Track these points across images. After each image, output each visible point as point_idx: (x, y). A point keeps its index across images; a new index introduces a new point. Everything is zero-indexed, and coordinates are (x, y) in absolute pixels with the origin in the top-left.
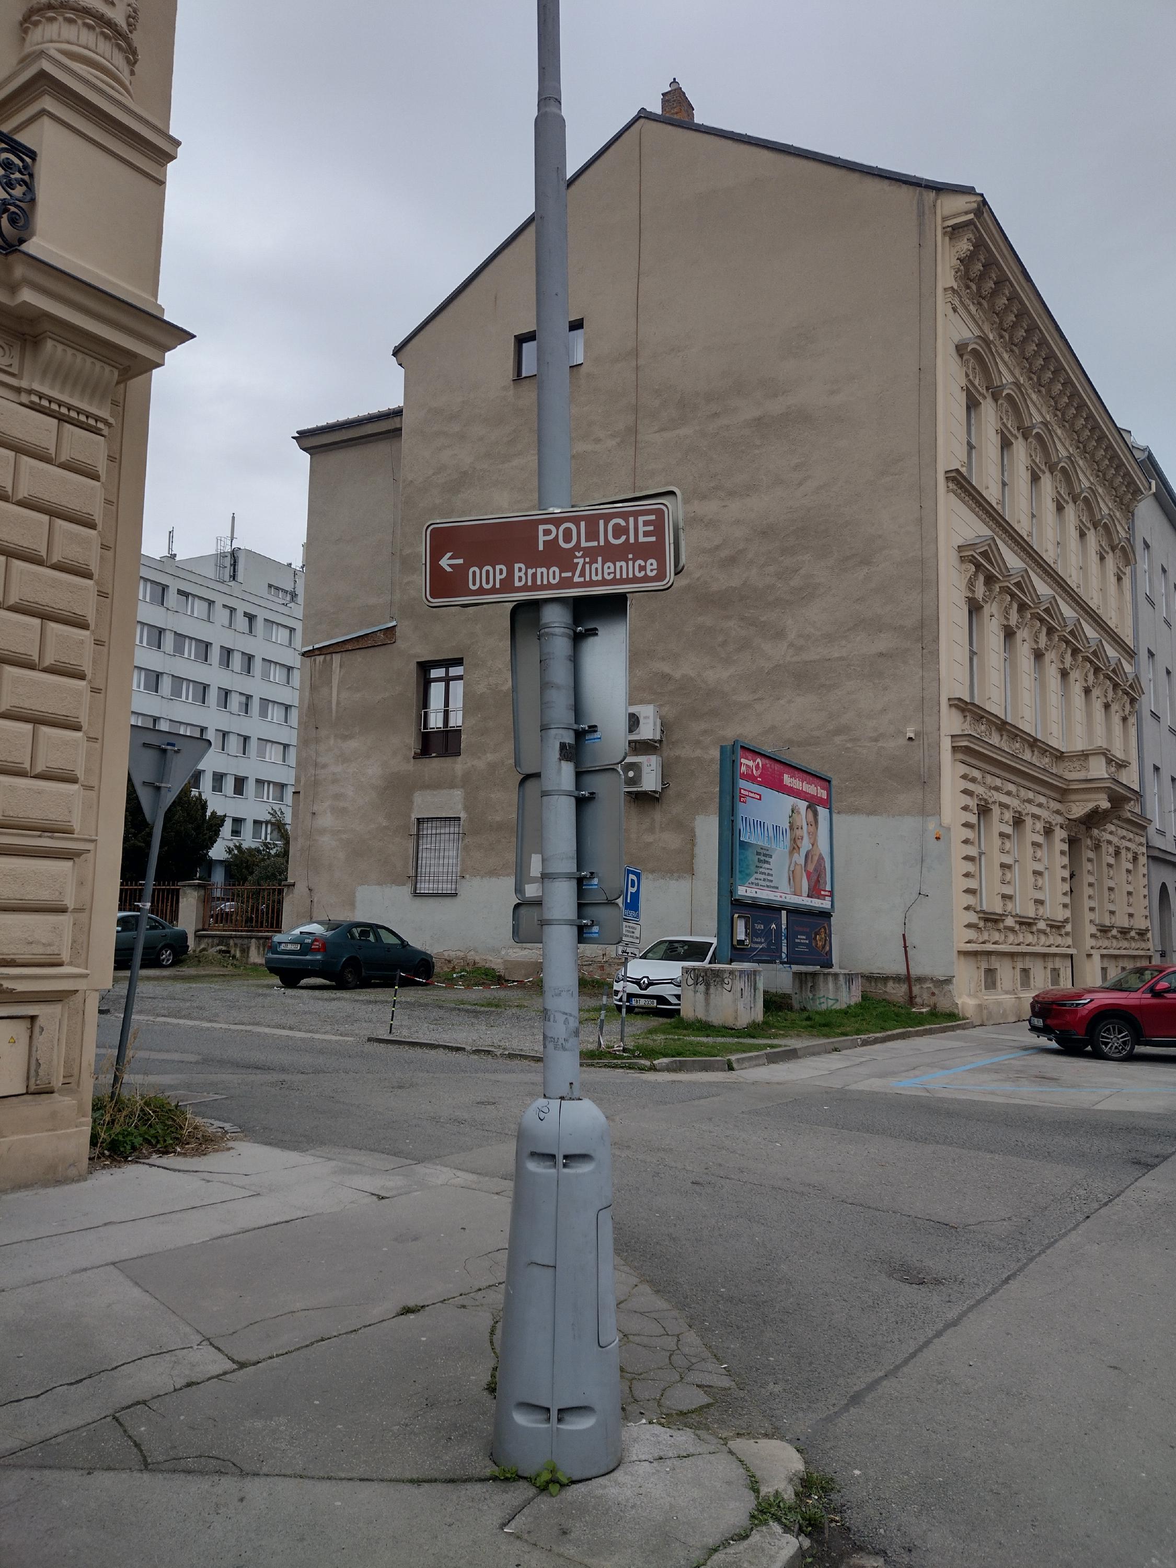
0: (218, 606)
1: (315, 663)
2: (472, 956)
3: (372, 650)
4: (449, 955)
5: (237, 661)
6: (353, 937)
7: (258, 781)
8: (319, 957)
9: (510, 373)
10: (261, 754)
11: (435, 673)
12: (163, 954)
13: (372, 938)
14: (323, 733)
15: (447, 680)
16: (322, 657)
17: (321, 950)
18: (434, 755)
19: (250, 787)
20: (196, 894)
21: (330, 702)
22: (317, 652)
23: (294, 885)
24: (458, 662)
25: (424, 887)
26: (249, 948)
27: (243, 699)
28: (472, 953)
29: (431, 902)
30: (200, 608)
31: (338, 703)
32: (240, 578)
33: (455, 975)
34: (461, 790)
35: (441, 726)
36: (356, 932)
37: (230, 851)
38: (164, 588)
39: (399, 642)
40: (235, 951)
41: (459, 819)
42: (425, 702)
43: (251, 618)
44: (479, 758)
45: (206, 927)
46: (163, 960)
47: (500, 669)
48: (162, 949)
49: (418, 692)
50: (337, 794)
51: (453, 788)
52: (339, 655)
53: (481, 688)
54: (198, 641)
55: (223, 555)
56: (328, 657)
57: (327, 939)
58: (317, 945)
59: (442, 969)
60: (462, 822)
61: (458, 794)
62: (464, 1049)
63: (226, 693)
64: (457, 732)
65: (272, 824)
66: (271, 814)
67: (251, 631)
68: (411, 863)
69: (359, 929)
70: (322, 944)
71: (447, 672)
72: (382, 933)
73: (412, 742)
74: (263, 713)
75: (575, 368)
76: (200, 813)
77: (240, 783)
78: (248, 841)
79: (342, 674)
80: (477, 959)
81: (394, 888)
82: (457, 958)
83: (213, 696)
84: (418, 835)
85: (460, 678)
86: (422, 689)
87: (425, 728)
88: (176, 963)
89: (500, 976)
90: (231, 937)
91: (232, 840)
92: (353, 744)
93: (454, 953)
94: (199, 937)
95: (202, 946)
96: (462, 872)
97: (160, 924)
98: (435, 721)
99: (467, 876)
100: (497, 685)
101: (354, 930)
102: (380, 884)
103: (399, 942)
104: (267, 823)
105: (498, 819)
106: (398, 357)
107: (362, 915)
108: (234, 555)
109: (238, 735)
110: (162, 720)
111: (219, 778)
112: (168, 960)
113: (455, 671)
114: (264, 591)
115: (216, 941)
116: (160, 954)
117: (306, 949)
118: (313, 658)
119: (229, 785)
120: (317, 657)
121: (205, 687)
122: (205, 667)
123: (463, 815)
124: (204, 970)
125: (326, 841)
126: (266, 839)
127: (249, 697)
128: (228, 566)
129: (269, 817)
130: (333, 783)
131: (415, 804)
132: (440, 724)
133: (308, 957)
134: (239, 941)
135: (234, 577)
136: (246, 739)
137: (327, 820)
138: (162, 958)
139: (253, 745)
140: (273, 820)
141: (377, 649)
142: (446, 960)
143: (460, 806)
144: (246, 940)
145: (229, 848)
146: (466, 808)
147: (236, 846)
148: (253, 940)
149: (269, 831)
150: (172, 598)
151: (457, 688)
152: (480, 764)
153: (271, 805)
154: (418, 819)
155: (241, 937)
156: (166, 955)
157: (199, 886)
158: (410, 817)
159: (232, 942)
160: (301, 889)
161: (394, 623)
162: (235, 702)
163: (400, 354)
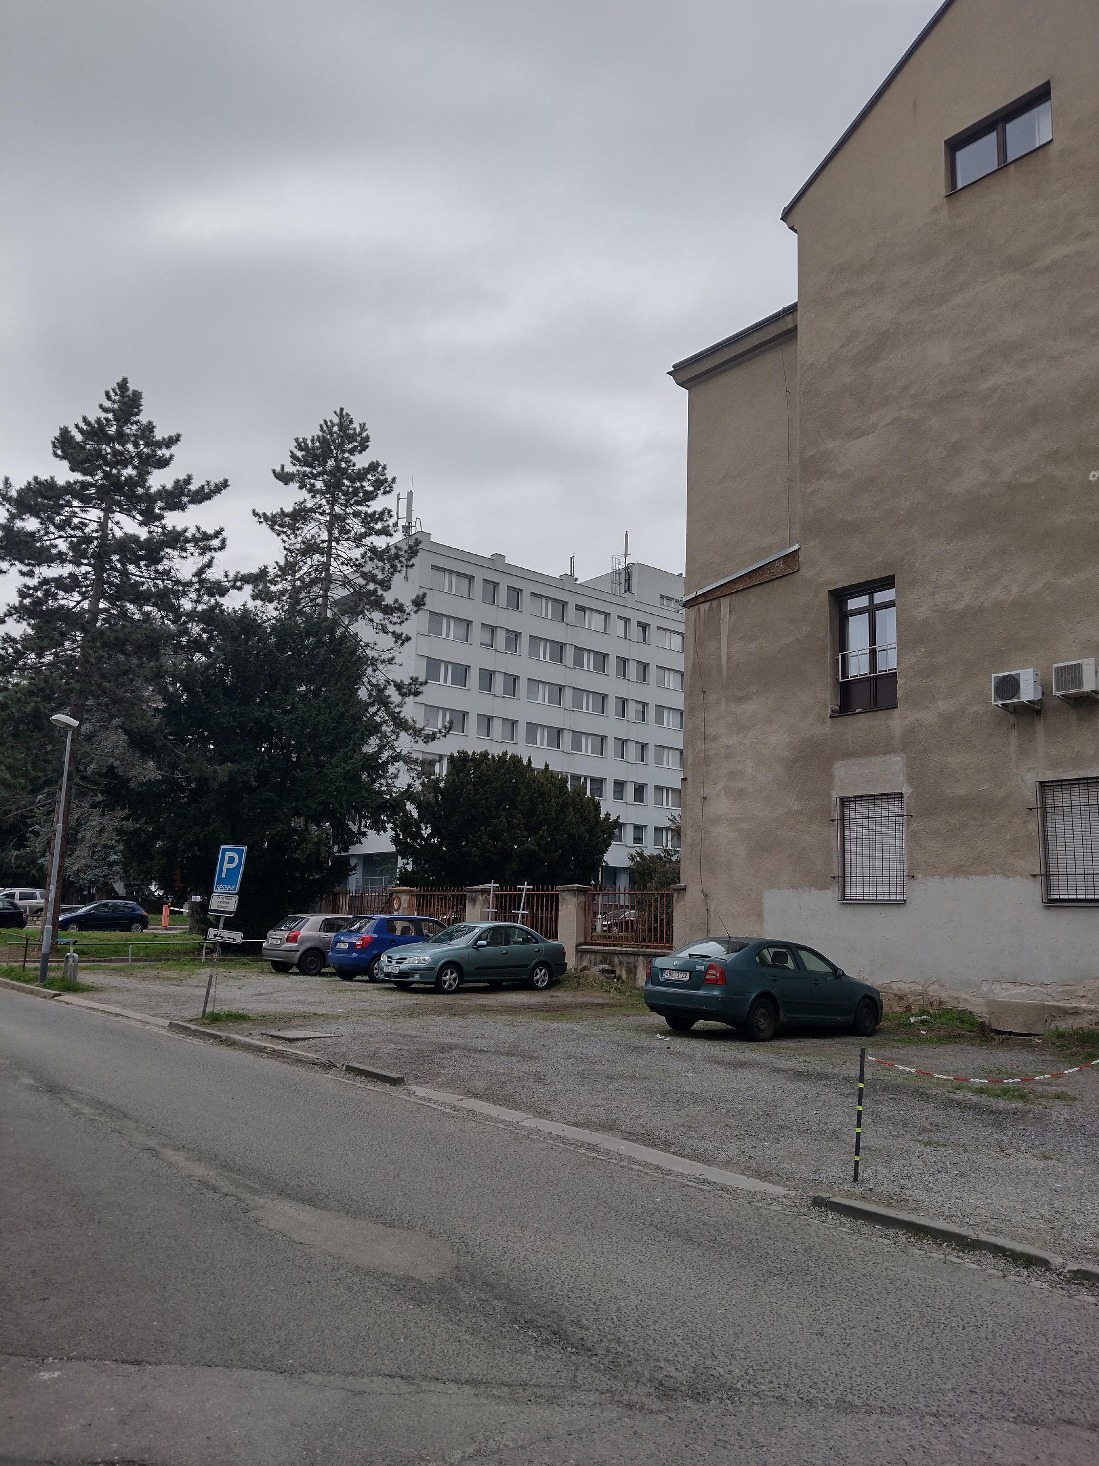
0: (613, 617)
1: (699, 613)
2: (935, 991)
3: (770, 585)
4: (899, 989)
5: (632, 670)
6: (763, 959)
7: (658, 788)
8: (716, 993)
9: (942, 189)
10: (659, 760)
11: (853, 604)
12: (537, 974)
13: (790, 964)
14: (712, 697)
15: (872, 611)
16: (707, 605)
17: (719, 982)
18: (858, 710)
19: (650, 794)
20: (575, 900)
21: (719, 658)
22: (701, 600)
23: (685, 889)
24: (887, 583)
25: (854, 891)
26: (636, 967)
27: (640, 707)
28: (935, 987)
29: (868, 912)
30: (597, 621)
31: (729, 658)
32: (634, 589)
33: (912, 1019)
34: (902, 755)
35: (867, 671)
36: (768, 954)
37: (632, 858)
38: (564, 604)
39: (803, 570)
40: (621, 970)
41: (900, 796)
42: (842, 643)
43: (644, 626)
44: (926, 708)
45: (589, 940)
46: (537, 981)
47: (951, 581)
48: (535, 967)
49: (832, 629)
50: (732, 772)
51: (889, 753)
52: (727, 599)
53: (923, 612)
54: (596, 653)
55: (617, 573)
56: (715, 603)
57: (726, 965)
58: (713, 975)
59: (891, 1008)
60: (905, 800)
61: (897, 761)
62: (1044, 1263)
63: (624, 702)
64: (892, 677)
65: (672, 830)
66: (671, 820)
67: (645, 640)
68: (835, 859)
69: (772, 950)
70: (721, 973)
71: (871, 599)
72: (803, 954)
73: (828, 698)
74: (659, 720)
75: (1040, 152)
76: (593, 814)
77: (640, 790)
78: (650, 849)
79: (732, 622)
80: (944, 995)
81: (815, 893)
82: (914, 993)
83: (611, 705)
84: (843, 819)
85: (891, 604)
86: (837, 626)
87: (845, 675)
88: (553, 984)
89: (983, 1024)
90: (615, 953)
91: (634, 847)
92: (749, 707)
93: (907, 986)
94: (580, 953)
95: (585, 964)
96: (910, 869)
97: (533, 937)
98: (858, 667)
99: (919, 876)
100: (946, 604)
101: (765, 951)
102: (793, 887)
103: (829, 970)
104: (667, 829)
105: (961, 792)
106: (789, 220)
107: (772, 931)
108: (628, 571)
109: (637, 742)
110: (565, 730)
111: (619, 785)
112: (543, 981)
113: (880, 597)
114: (657, 601)
115: (599, 957)
116: (532, 974)
117: (697, 979)
118: (696, 607)
119: (629, 792)
120: (702, 606)
121: (604, 697)
122: (602, 677)
123: (906, 790)
124: (583, 996)
125: (722, 833)
126: (667, 846)
127: (645, 705)
128: (623, 581)
129: (668, 824)
130: (727, 758)
131: (836, 779)
132: (865, 669)
133: (701, 992)
134: (625, 959)
135: (629, 590)
136: (644, 746)
137: (721, 806)
138: (535, 978)
139: (651, 751)
140: (673, 827)
141: (776, 583)
142: (895, 995)
143: (902, 778)
144: (632, 958)
145: (632, 855)
146: (910, 780)
147: (638, 853)
148: (641, 958)
149: (670, 838)
150: (571, 613)
151: (888, 620)
152: (928, 717)
153: (671, 811)
154: (841, 799)
155: (626, 954)
156: (541, 975)
157: (579, 890)
158: (830, 797)
159: (616, 960)
160: (693, 894)
161: (796, 547)
162: (632, 709)
163: (792, 217)
